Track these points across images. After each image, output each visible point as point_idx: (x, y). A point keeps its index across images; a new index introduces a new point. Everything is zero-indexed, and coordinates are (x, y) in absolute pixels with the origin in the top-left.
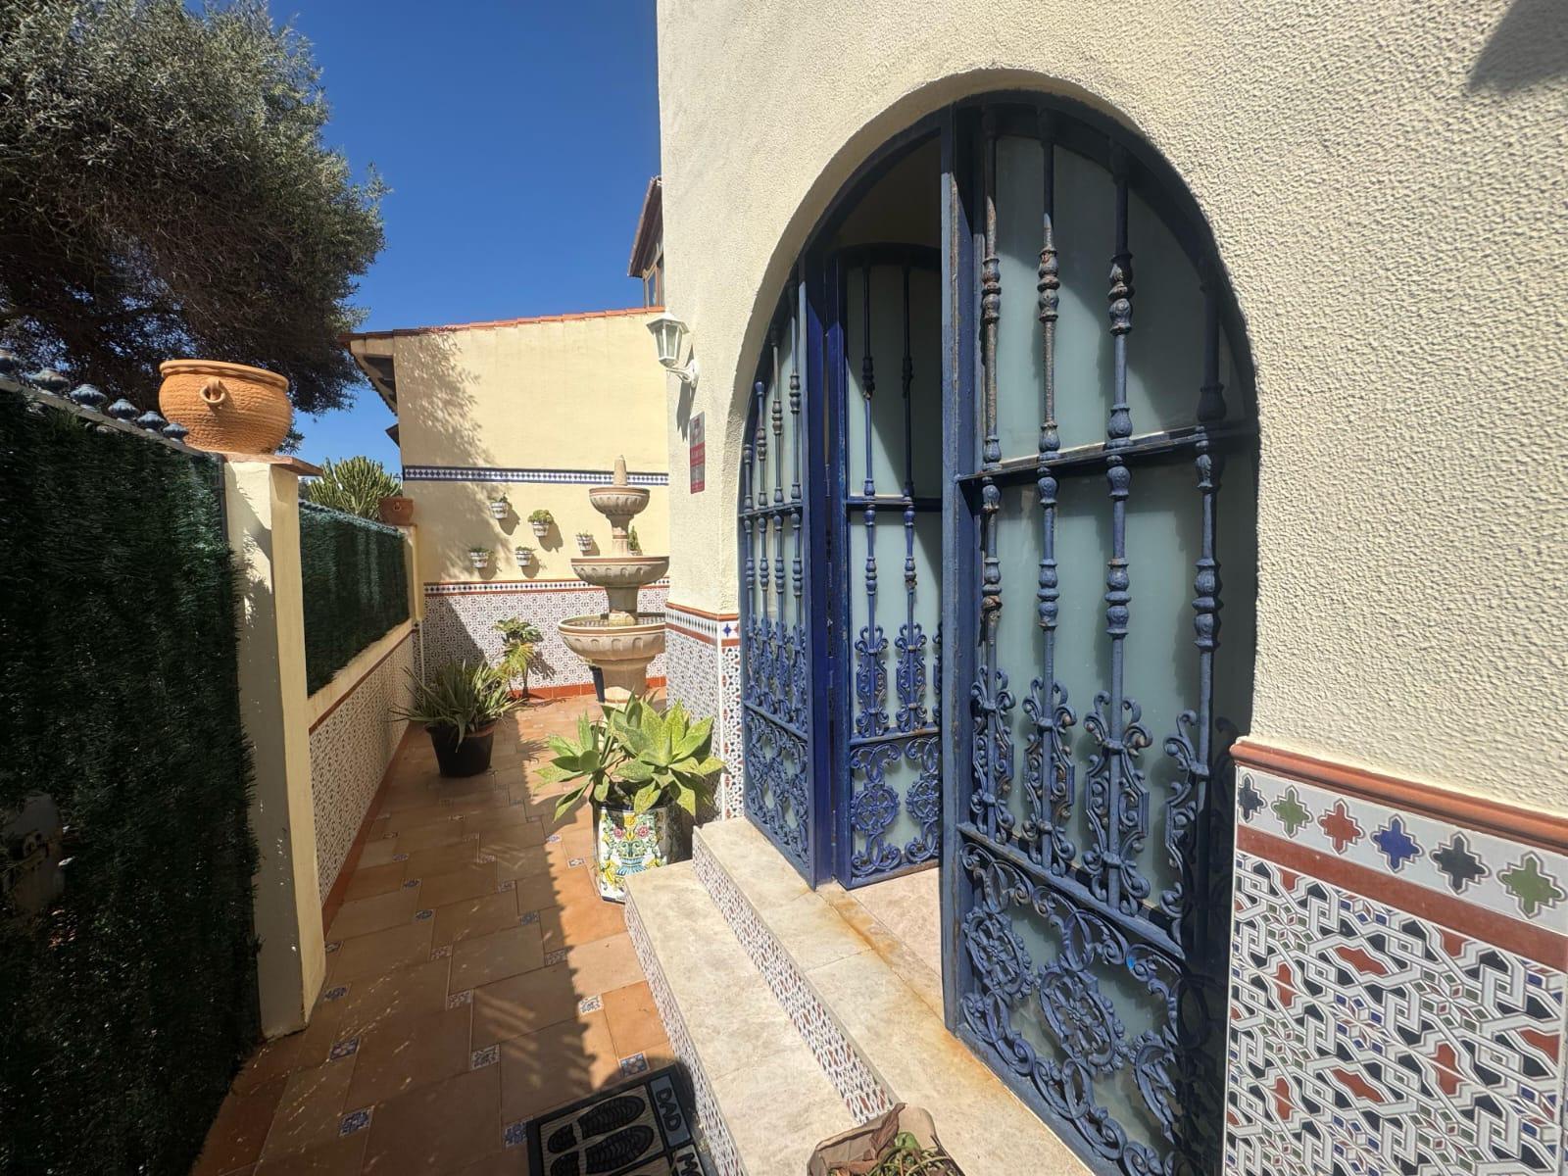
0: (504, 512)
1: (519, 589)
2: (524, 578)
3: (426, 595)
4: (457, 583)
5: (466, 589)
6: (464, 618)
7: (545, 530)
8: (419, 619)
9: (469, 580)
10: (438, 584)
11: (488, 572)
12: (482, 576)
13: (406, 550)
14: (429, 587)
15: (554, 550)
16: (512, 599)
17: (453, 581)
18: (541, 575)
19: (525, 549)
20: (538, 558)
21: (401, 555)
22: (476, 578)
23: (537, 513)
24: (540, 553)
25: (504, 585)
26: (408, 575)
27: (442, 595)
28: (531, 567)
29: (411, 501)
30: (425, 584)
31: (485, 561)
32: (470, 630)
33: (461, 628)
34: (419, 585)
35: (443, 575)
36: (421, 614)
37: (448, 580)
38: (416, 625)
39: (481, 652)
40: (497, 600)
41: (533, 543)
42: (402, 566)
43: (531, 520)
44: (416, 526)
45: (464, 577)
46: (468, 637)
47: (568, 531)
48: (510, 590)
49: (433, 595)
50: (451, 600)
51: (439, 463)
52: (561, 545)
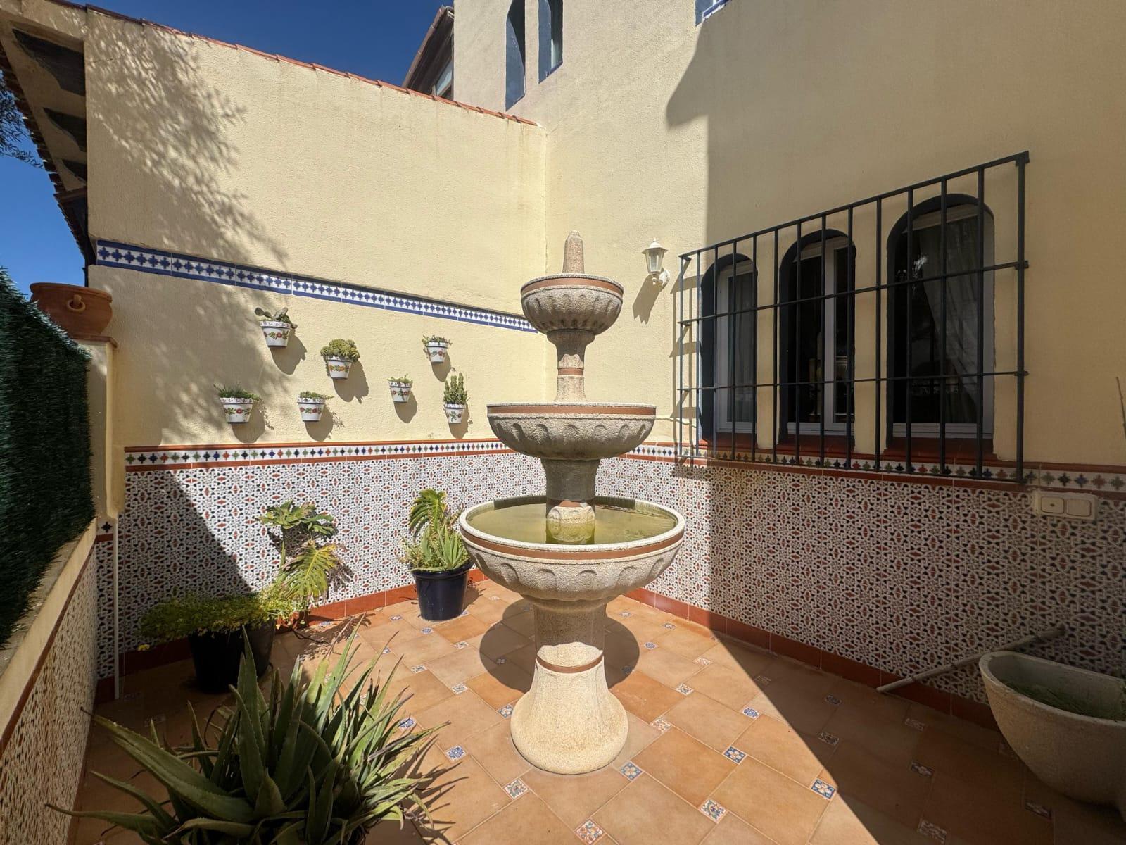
0: (283, 336)
1: (301, 456)
2: (308, 439)
3: (129, 469)
4: (195, 448)
5: (211, 457)
6: (203, 505)
7: (346, 369)
8: (112, 514)
9: (218, 442)
10: (156, 449)
11: (249, 430)
12: (237, 435)
13: (91, 387)
14: (137, 455)
15: (355, 399)
16: (287, 473)
17: (188, 443)
18: (335, 436)
19: (315, 395)
20: (332, 410)
21: (82, 393)
22: (229, 438)
23: (336, 344)
24: (336, 404)
25: (276, 451)
26: (94, 434)
27: (163, 467)
28: (320, 424)
29: (108, 299)
30: (127, 450)
31: (247, 412)
32: (212, 525)
33: (196, 524)
34: (115, 454)
35: (166, 432)
36: (116, 503)
37: (176, 441)
38: (107, 527)
39: (232, 560)
40: (264, 474)
41: (326, 387)
42: (82, 415)
43: (327, 355)
44: (114, 346)
45: (208, 436)
46: (209, 538)
47: (377, 373)
48: (287, 458)
49: (142, 469)
50: (179, 477)
51: (167, 244)
52: (366, 393)
